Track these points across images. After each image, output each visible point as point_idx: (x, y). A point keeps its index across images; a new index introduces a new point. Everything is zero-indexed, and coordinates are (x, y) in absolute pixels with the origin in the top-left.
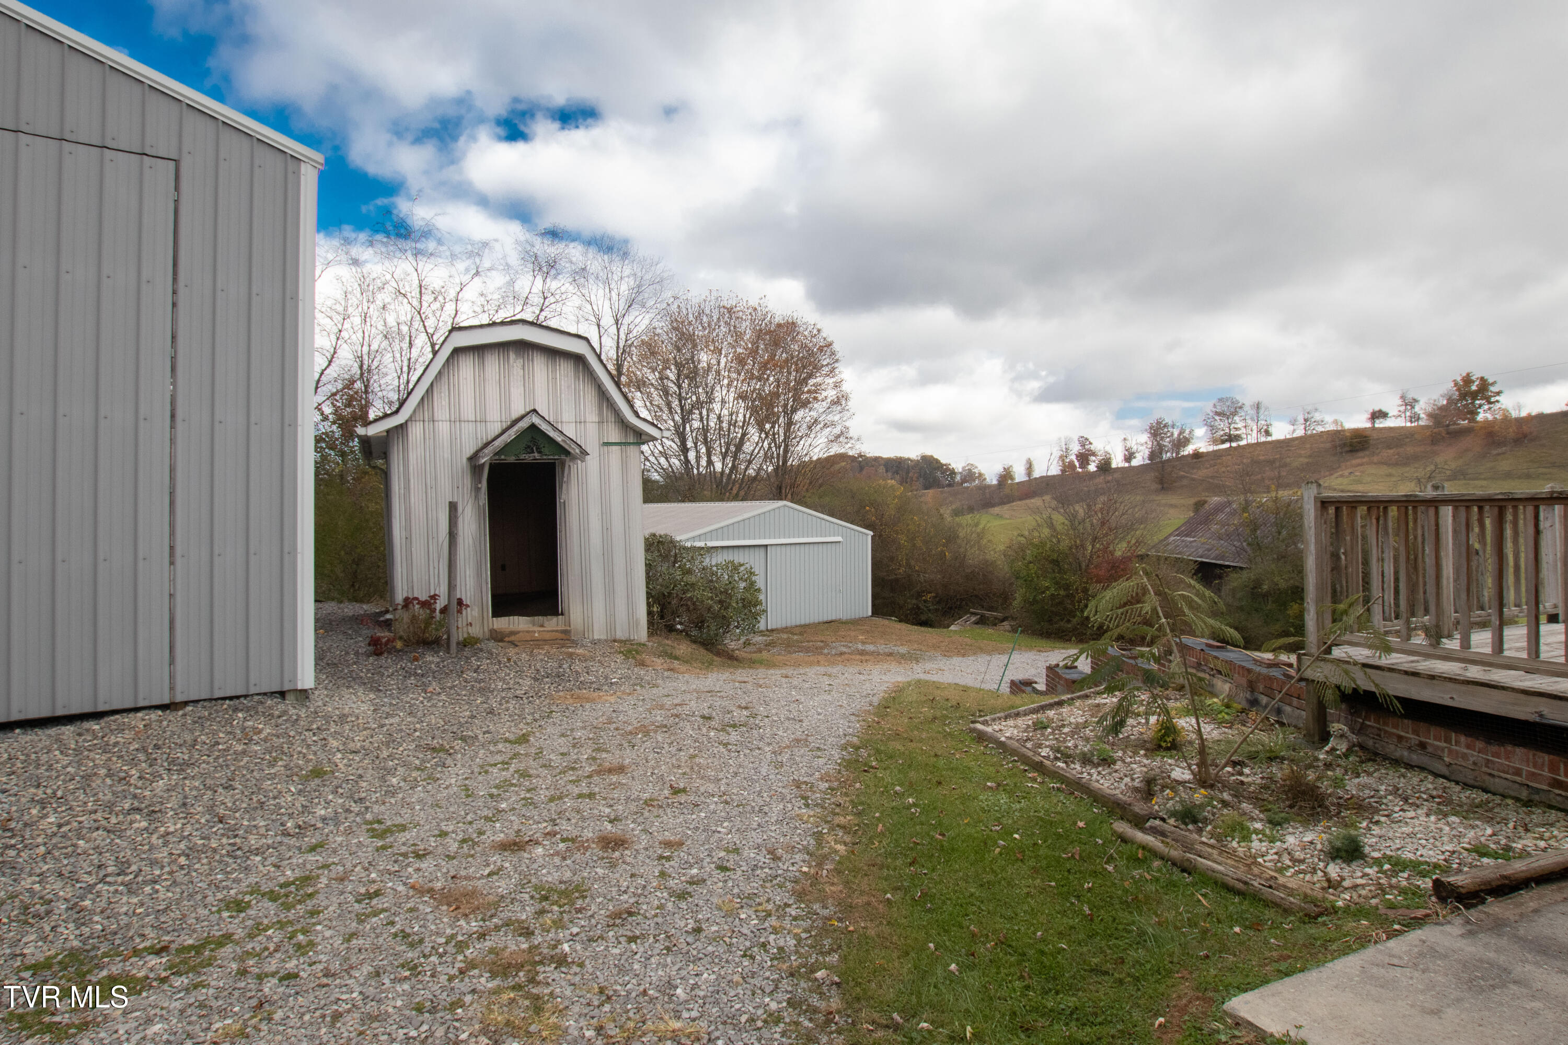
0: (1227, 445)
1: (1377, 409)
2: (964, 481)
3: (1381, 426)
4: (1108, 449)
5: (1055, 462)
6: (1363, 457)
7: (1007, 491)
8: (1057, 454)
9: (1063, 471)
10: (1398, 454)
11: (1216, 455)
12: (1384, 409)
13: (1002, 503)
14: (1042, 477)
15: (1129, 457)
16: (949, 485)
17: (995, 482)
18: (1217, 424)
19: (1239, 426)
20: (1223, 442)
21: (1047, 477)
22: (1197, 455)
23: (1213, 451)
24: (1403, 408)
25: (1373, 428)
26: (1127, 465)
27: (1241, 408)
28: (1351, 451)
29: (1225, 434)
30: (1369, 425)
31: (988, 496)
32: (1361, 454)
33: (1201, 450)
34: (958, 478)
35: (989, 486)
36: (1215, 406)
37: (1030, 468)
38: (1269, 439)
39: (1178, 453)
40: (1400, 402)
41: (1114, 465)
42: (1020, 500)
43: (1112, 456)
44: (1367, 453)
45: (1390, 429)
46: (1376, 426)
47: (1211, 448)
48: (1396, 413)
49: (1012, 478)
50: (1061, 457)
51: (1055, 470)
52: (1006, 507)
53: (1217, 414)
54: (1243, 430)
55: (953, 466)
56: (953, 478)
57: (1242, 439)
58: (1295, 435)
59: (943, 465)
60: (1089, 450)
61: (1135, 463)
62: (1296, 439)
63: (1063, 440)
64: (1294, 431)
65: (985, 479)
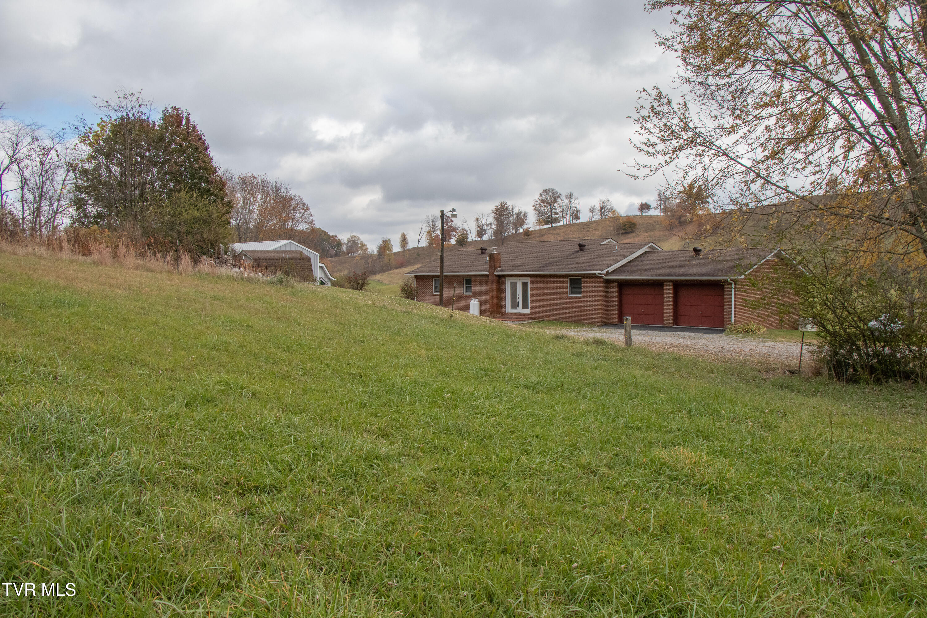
0: (549, 226)
1: (644, 202)
2: (349, 252)
3: (647, 214)
4: (465, 227)
5: (424, 236)
6: (630, 238)
7: (386, 260)
8: (426, 229)
9: (431, 244)
10: (650, 236)
11: (541, 233)
12: (649, 203)
13: (382, 271)
14: (414, 249)
15: (481, 232)
16: (337, 255)
17: (376, 252)
18: (542, 209)
19: (558, 211)
20: (546, 223)
21: (418, 248)
22: (527, 233)
23: (541, 230)
24: (659, 202)
25: (642, 216)
26: (479, 239)
27: (559, 197)
28: (626, 233)
29: (548, 217)
30: (639, 213)
31: (370, 265)
32: (630, 235)
33: (531, 229)
34: (344, 248)
35: (371, 256)
36: (541, 195)
37: (404, 241)
38: (578, 221)
39: (516, 230)
40: (657, 198)
41: (469, 239)
42: (397, 268)
43: (469, 232)
44: (634, 234)
45: (651, 217)
46: (644, 214)
47: (538, 228)
48: (655, 206)
49: (390, 250)
50: (429, 232)
51: (424, 243)
52: (386, 274)
53: (542, 201)
54: (561, 215)
55: (340, 237)
56: (339, 249)
57: (559, 221)
58: (593, 219)
59: (329, 237)
60: (451, 226)
61: (485, 237)
62: (595, 222)
63: (431, 218)
64: (592, 217)
65: (367, 249)
